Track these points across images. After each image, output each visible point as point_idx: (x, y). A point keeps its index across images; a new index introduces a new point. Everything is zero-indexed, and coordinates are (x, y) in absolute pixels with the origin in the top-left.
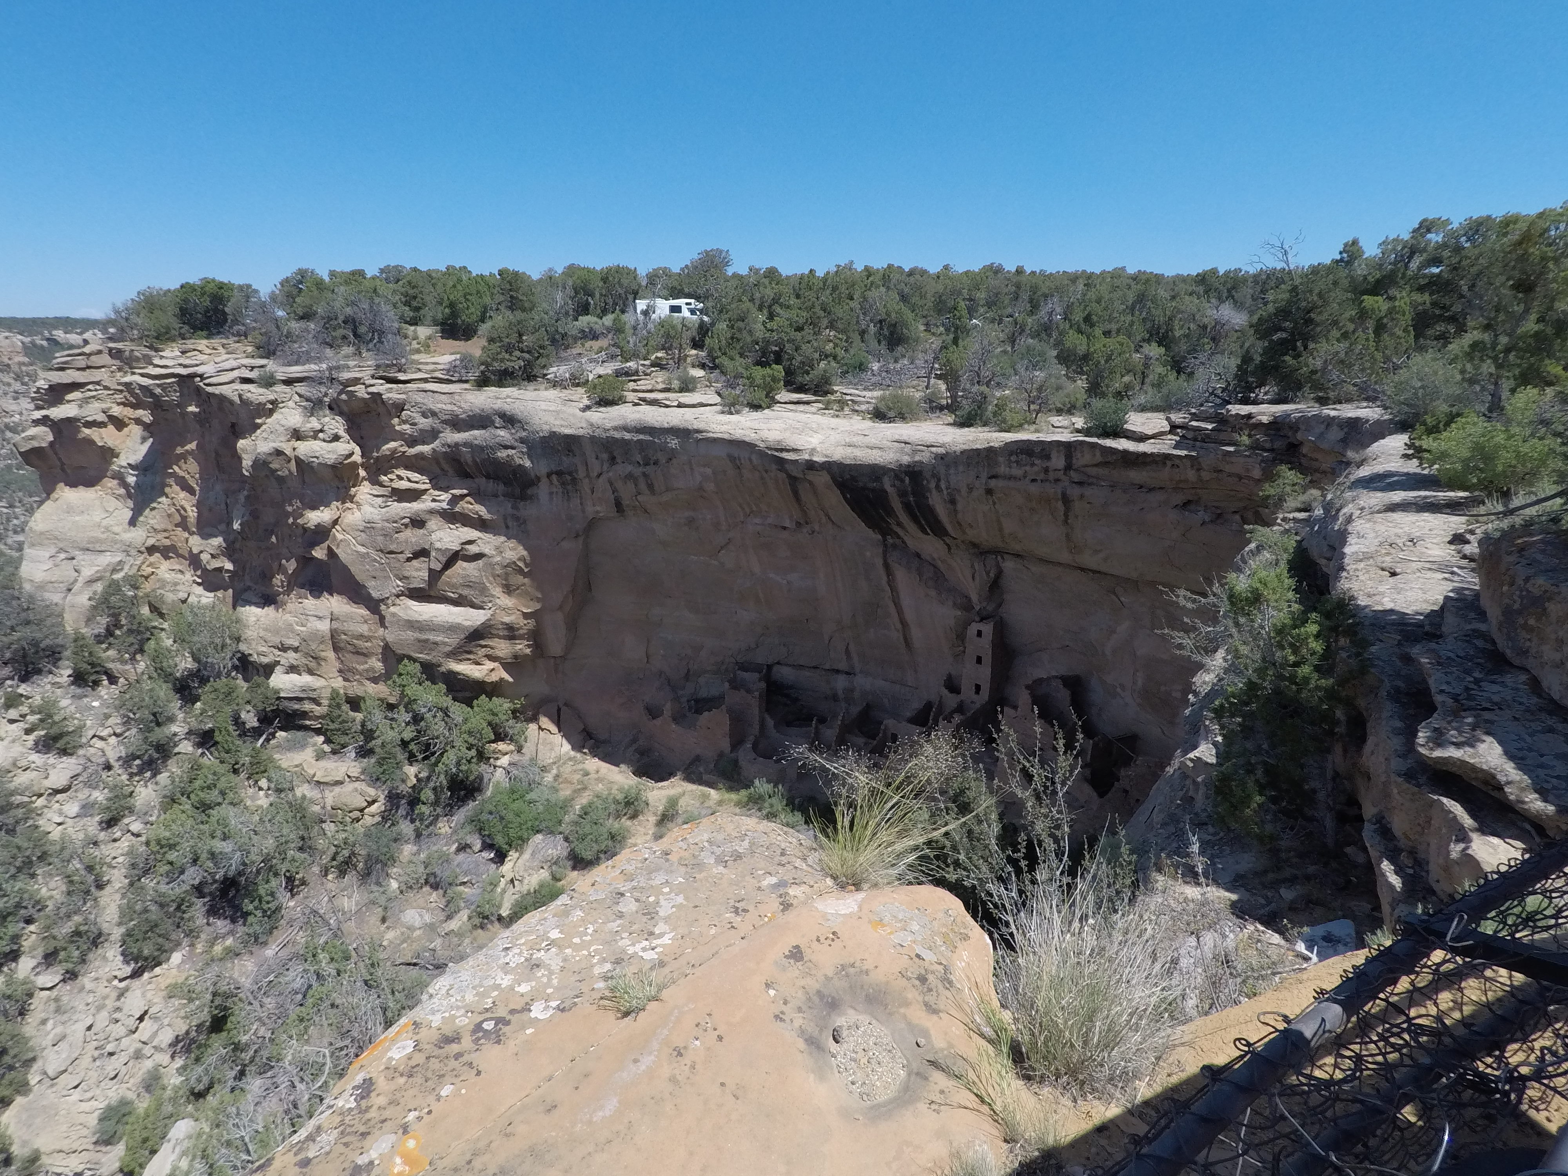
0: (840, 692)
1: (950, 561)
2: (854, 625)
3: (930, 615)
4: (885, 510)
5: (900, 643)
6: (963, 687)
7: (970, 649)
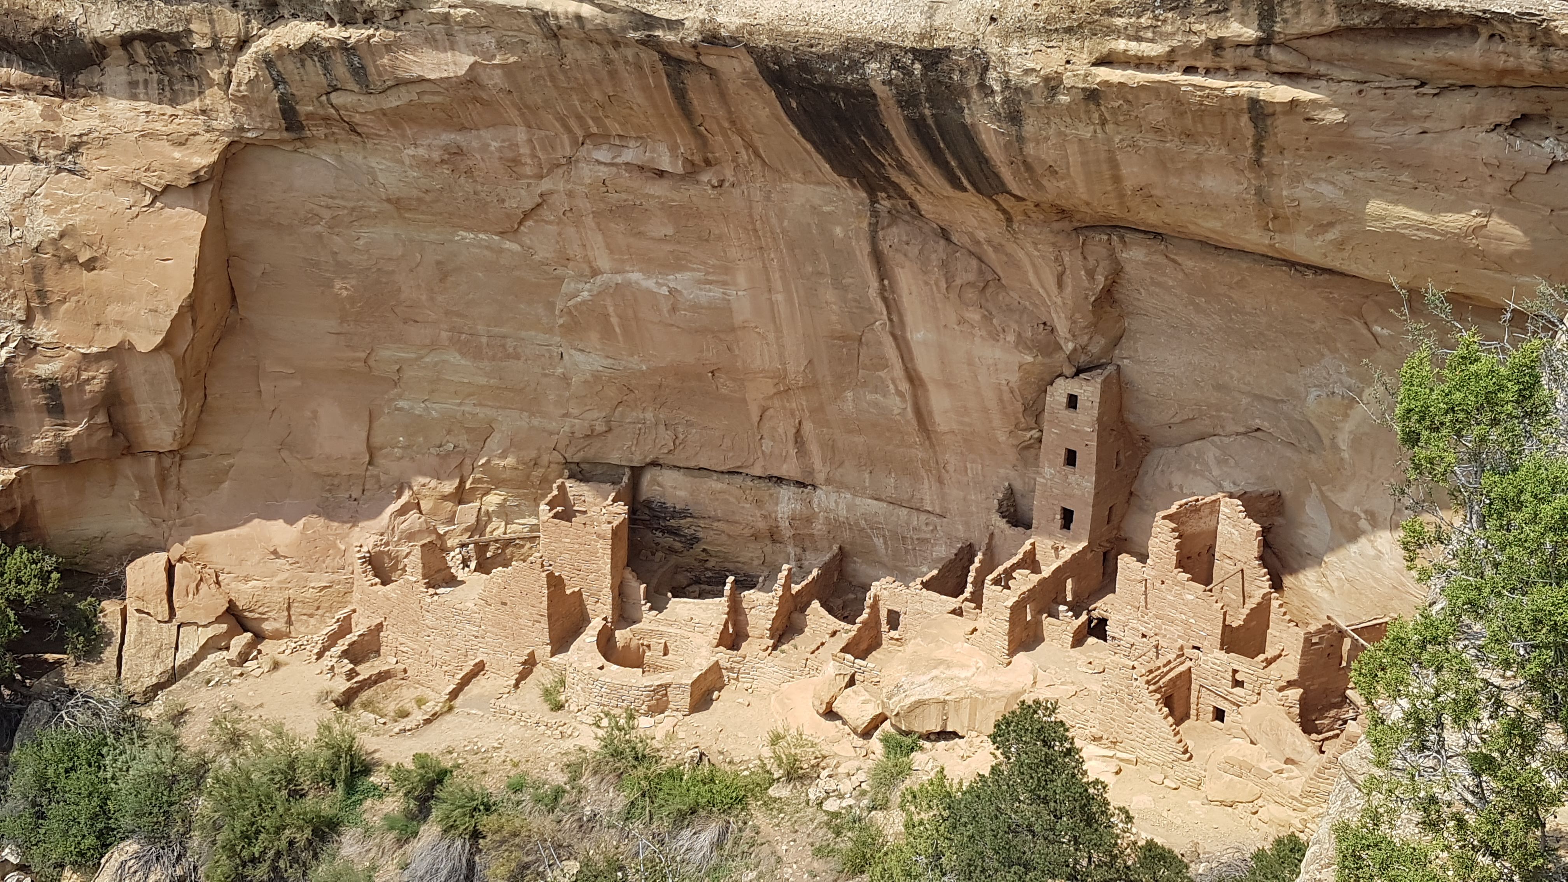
0: (784, 524)
1: (1011, 247)
2: (812, 386)
3: (970, 363)
4: (872, 135)
5: (908, 422)
6: (1035, 514)
7: (1051, 434)
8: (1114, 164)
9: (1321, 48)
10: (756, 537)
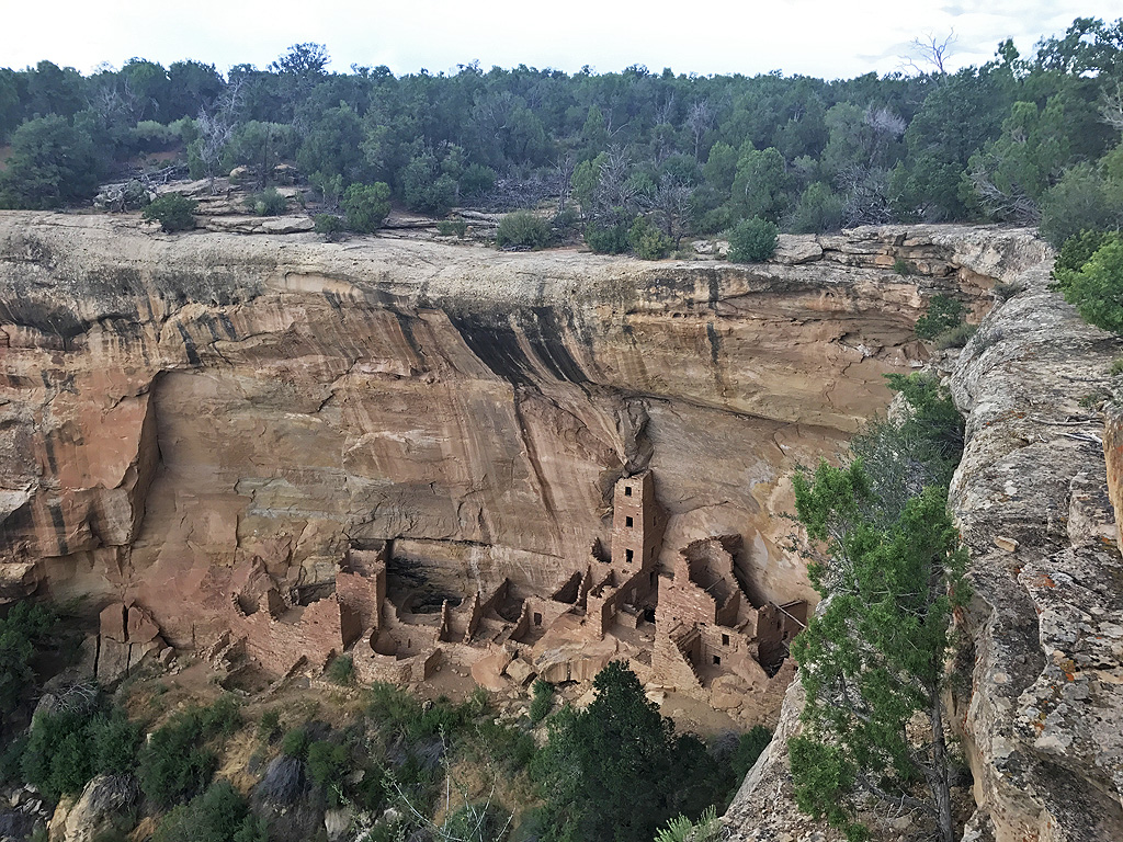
0: (475, 567)
1: (591, 409)
2: (487, 488)
3: (573, 472)
4: (513, 353)
5: (541, 506)
6: (613, 554)
7: (618, 509)
8: (642, 365)
9: (742, 303)
10: (459, 575)
